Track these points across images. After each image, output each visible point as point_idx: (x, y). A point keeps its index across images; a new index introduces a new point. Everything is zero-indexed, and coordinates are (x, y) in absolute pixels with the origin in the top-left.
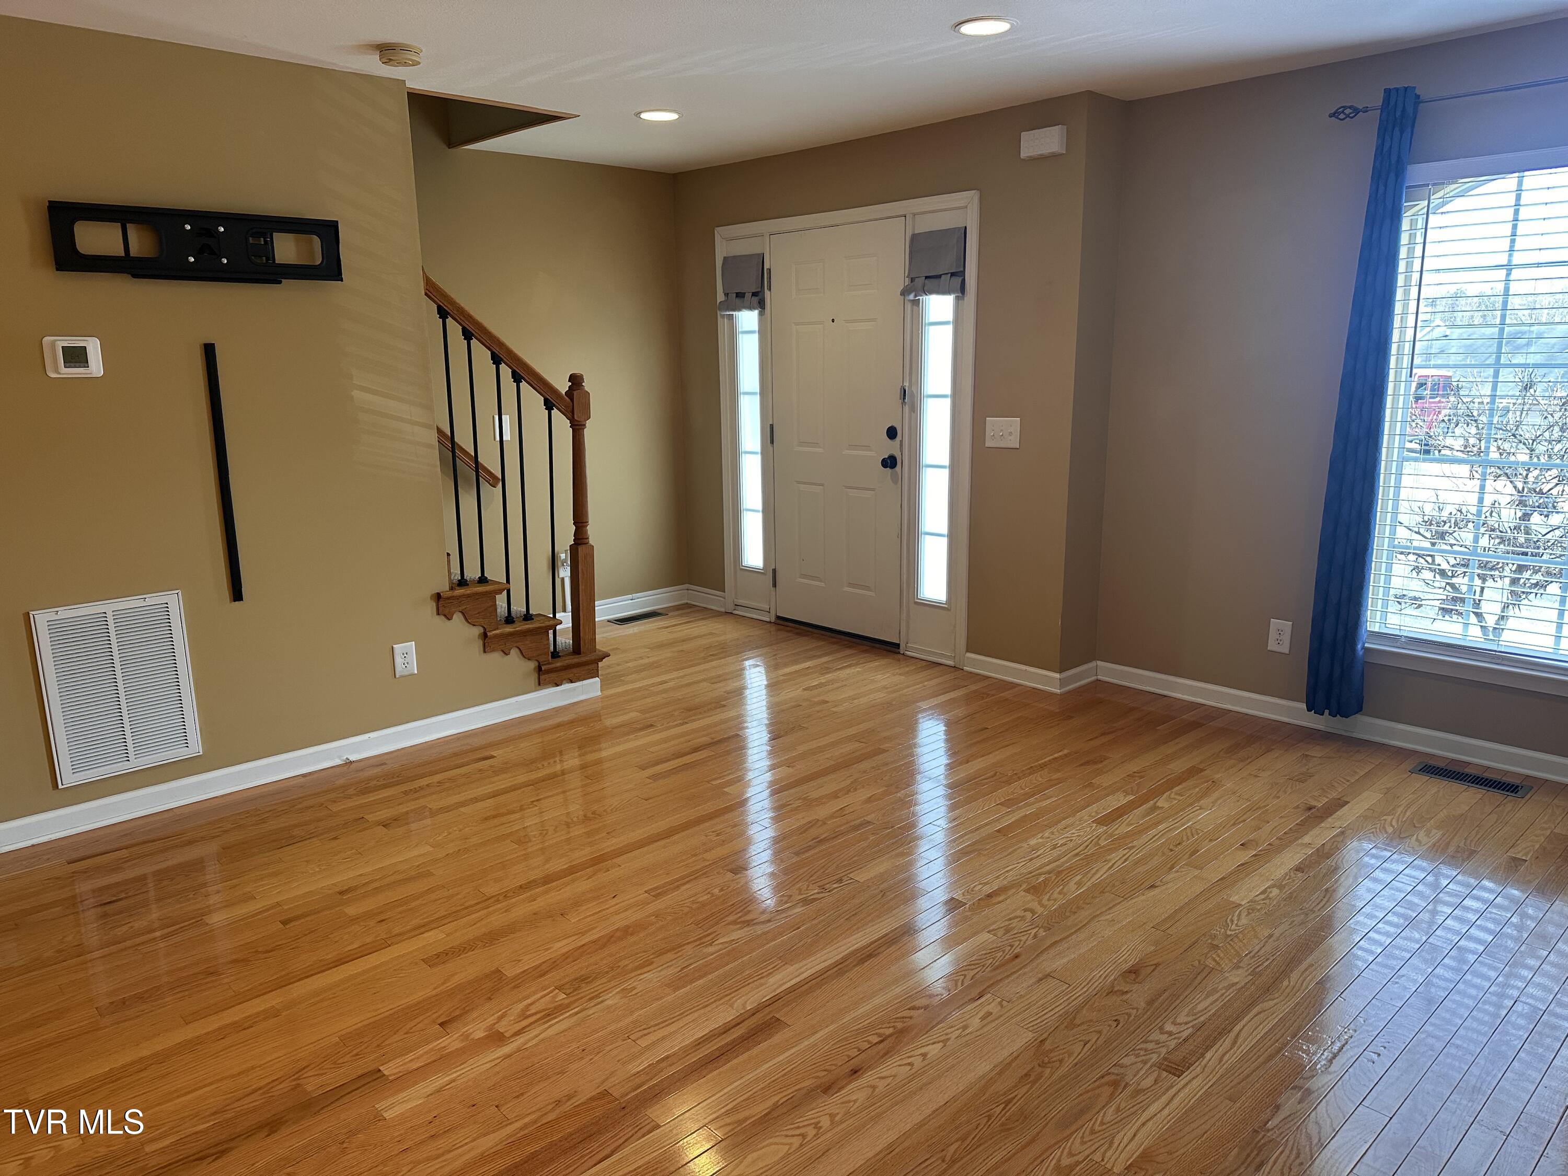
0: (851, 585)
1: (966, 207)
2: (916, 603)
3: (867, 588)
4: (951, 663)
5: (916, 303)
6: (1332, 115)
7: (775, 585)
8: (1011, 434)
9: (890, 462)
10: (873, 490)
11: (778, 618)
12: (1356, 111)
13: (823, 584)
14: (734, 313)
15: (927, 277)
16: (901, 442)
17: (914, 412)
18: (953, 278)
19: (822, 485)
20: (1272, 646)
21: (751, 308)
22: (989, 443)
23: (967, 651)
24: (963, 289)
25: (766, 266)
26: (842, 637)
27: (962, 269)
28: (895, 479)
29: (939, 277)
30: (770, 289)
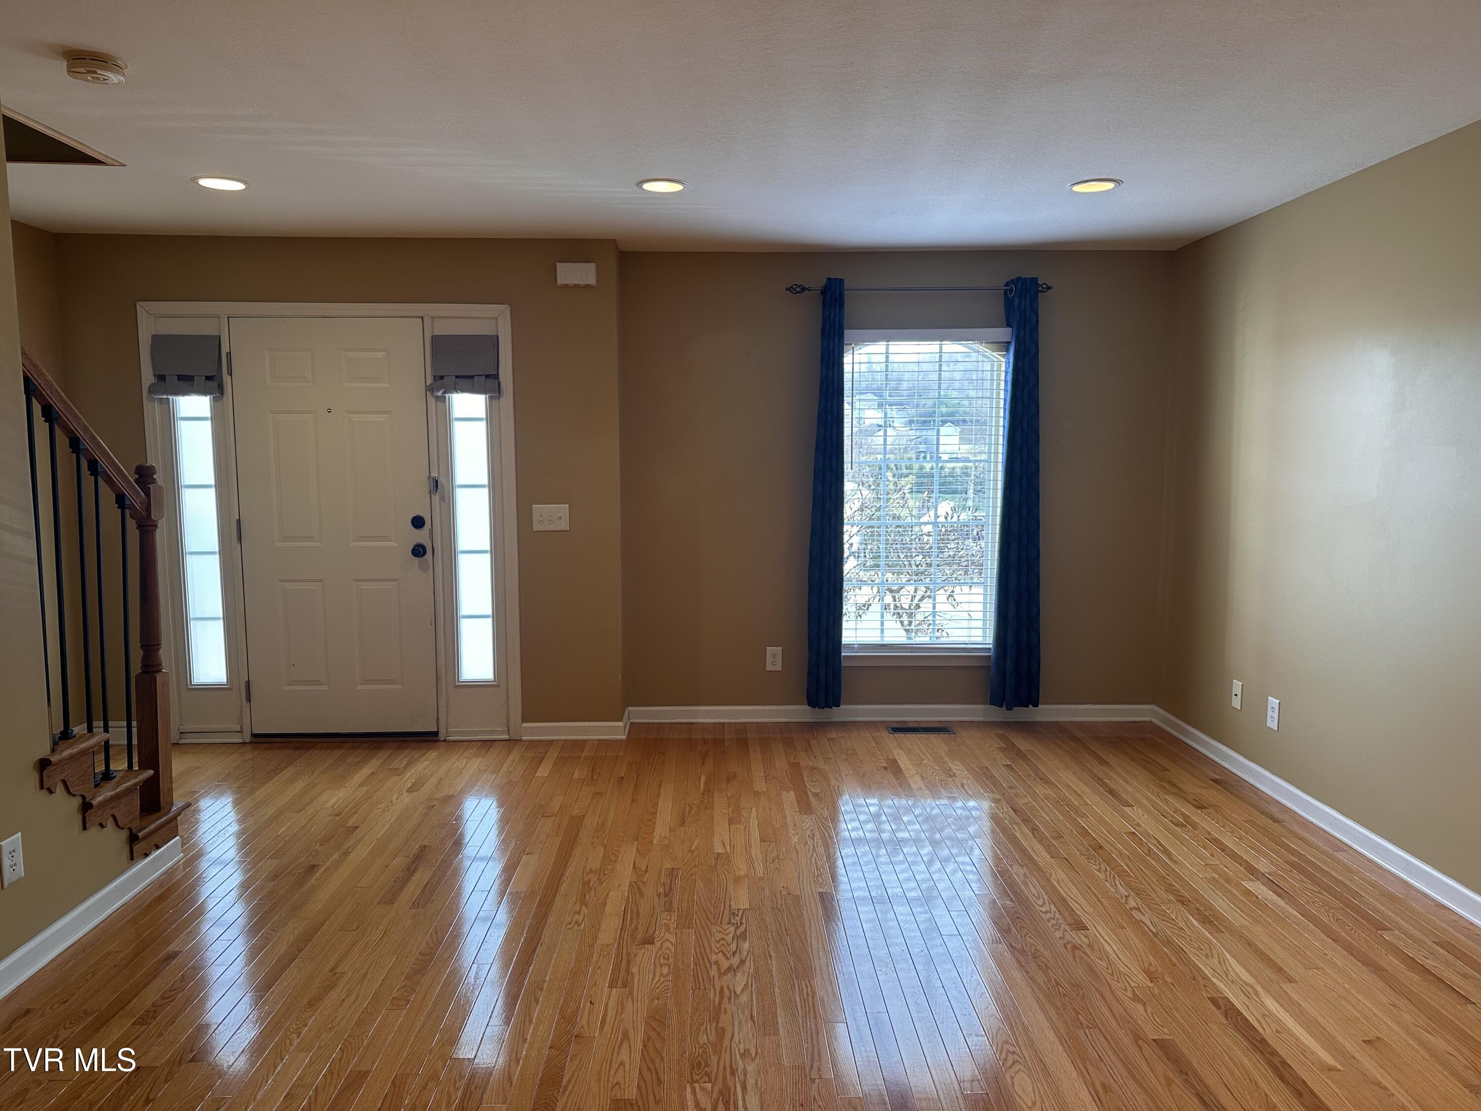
0: (366, 682)
1: (496, 319)
2: (457, 687)
3: (391, 682)
4: (506, 737)
5: (442, 399)
6: (787, 289)
7: (249, 699)
8: (560, 518)
9: (419, 551)
10: (395, 580)
11: (254, 736)
12: (804, 289)
13: (325, 688)
14: (170, 398)
15: (457, 377)
16: (431, 531)
17: (444, 501)
18: (487, 379)
19: (320, 581)
20: (769, 667)
21: (203, 392)
22: (537, 527)
23: (523, 722)
24: (499, 390)
25: (225, 349)
26: (358, 739)
27: (496, 373)
28: (424, 569)
29: (472, 377)
30: (230, 373)
